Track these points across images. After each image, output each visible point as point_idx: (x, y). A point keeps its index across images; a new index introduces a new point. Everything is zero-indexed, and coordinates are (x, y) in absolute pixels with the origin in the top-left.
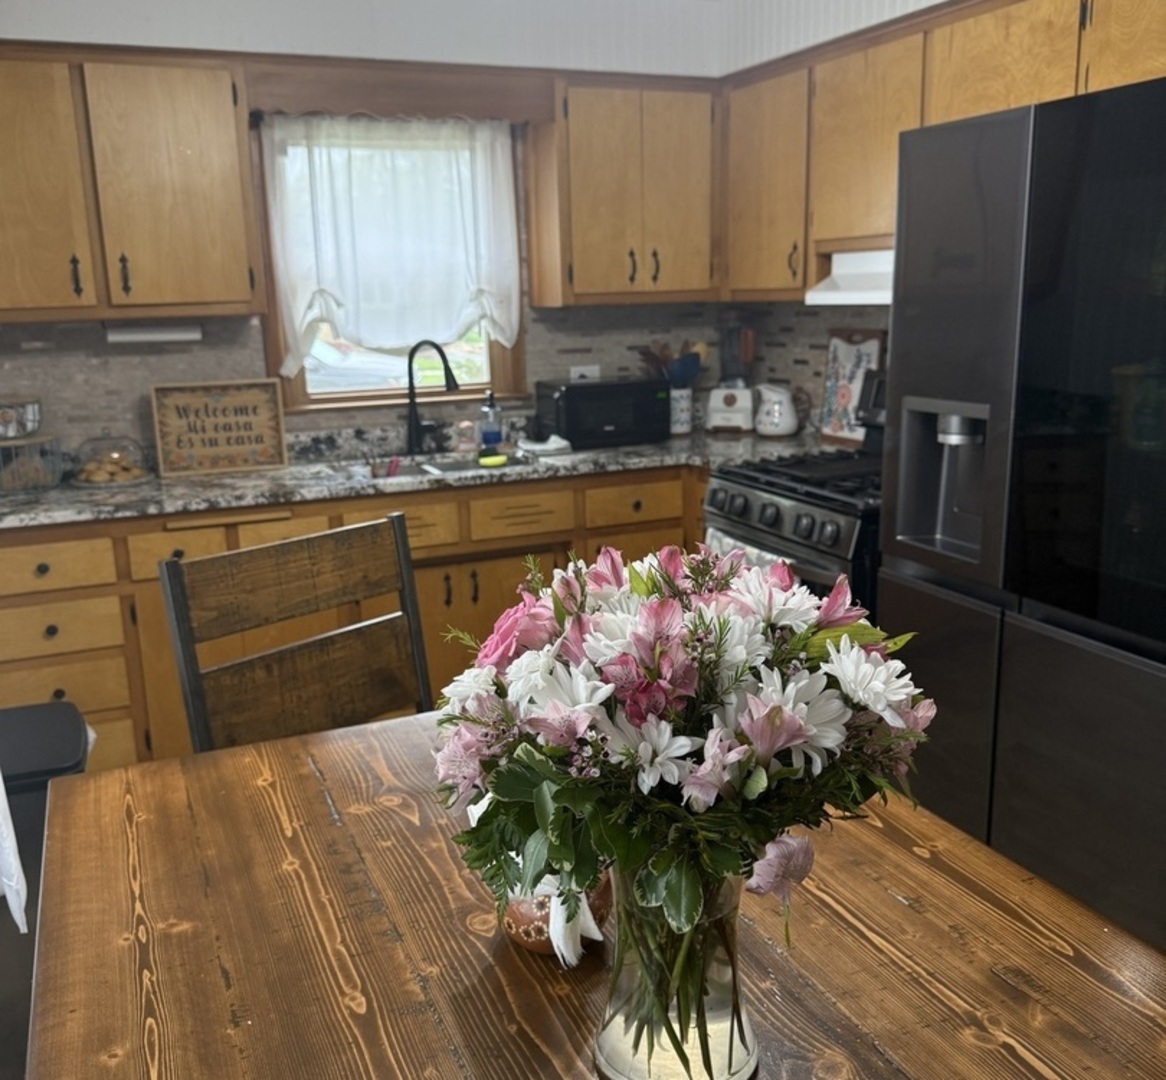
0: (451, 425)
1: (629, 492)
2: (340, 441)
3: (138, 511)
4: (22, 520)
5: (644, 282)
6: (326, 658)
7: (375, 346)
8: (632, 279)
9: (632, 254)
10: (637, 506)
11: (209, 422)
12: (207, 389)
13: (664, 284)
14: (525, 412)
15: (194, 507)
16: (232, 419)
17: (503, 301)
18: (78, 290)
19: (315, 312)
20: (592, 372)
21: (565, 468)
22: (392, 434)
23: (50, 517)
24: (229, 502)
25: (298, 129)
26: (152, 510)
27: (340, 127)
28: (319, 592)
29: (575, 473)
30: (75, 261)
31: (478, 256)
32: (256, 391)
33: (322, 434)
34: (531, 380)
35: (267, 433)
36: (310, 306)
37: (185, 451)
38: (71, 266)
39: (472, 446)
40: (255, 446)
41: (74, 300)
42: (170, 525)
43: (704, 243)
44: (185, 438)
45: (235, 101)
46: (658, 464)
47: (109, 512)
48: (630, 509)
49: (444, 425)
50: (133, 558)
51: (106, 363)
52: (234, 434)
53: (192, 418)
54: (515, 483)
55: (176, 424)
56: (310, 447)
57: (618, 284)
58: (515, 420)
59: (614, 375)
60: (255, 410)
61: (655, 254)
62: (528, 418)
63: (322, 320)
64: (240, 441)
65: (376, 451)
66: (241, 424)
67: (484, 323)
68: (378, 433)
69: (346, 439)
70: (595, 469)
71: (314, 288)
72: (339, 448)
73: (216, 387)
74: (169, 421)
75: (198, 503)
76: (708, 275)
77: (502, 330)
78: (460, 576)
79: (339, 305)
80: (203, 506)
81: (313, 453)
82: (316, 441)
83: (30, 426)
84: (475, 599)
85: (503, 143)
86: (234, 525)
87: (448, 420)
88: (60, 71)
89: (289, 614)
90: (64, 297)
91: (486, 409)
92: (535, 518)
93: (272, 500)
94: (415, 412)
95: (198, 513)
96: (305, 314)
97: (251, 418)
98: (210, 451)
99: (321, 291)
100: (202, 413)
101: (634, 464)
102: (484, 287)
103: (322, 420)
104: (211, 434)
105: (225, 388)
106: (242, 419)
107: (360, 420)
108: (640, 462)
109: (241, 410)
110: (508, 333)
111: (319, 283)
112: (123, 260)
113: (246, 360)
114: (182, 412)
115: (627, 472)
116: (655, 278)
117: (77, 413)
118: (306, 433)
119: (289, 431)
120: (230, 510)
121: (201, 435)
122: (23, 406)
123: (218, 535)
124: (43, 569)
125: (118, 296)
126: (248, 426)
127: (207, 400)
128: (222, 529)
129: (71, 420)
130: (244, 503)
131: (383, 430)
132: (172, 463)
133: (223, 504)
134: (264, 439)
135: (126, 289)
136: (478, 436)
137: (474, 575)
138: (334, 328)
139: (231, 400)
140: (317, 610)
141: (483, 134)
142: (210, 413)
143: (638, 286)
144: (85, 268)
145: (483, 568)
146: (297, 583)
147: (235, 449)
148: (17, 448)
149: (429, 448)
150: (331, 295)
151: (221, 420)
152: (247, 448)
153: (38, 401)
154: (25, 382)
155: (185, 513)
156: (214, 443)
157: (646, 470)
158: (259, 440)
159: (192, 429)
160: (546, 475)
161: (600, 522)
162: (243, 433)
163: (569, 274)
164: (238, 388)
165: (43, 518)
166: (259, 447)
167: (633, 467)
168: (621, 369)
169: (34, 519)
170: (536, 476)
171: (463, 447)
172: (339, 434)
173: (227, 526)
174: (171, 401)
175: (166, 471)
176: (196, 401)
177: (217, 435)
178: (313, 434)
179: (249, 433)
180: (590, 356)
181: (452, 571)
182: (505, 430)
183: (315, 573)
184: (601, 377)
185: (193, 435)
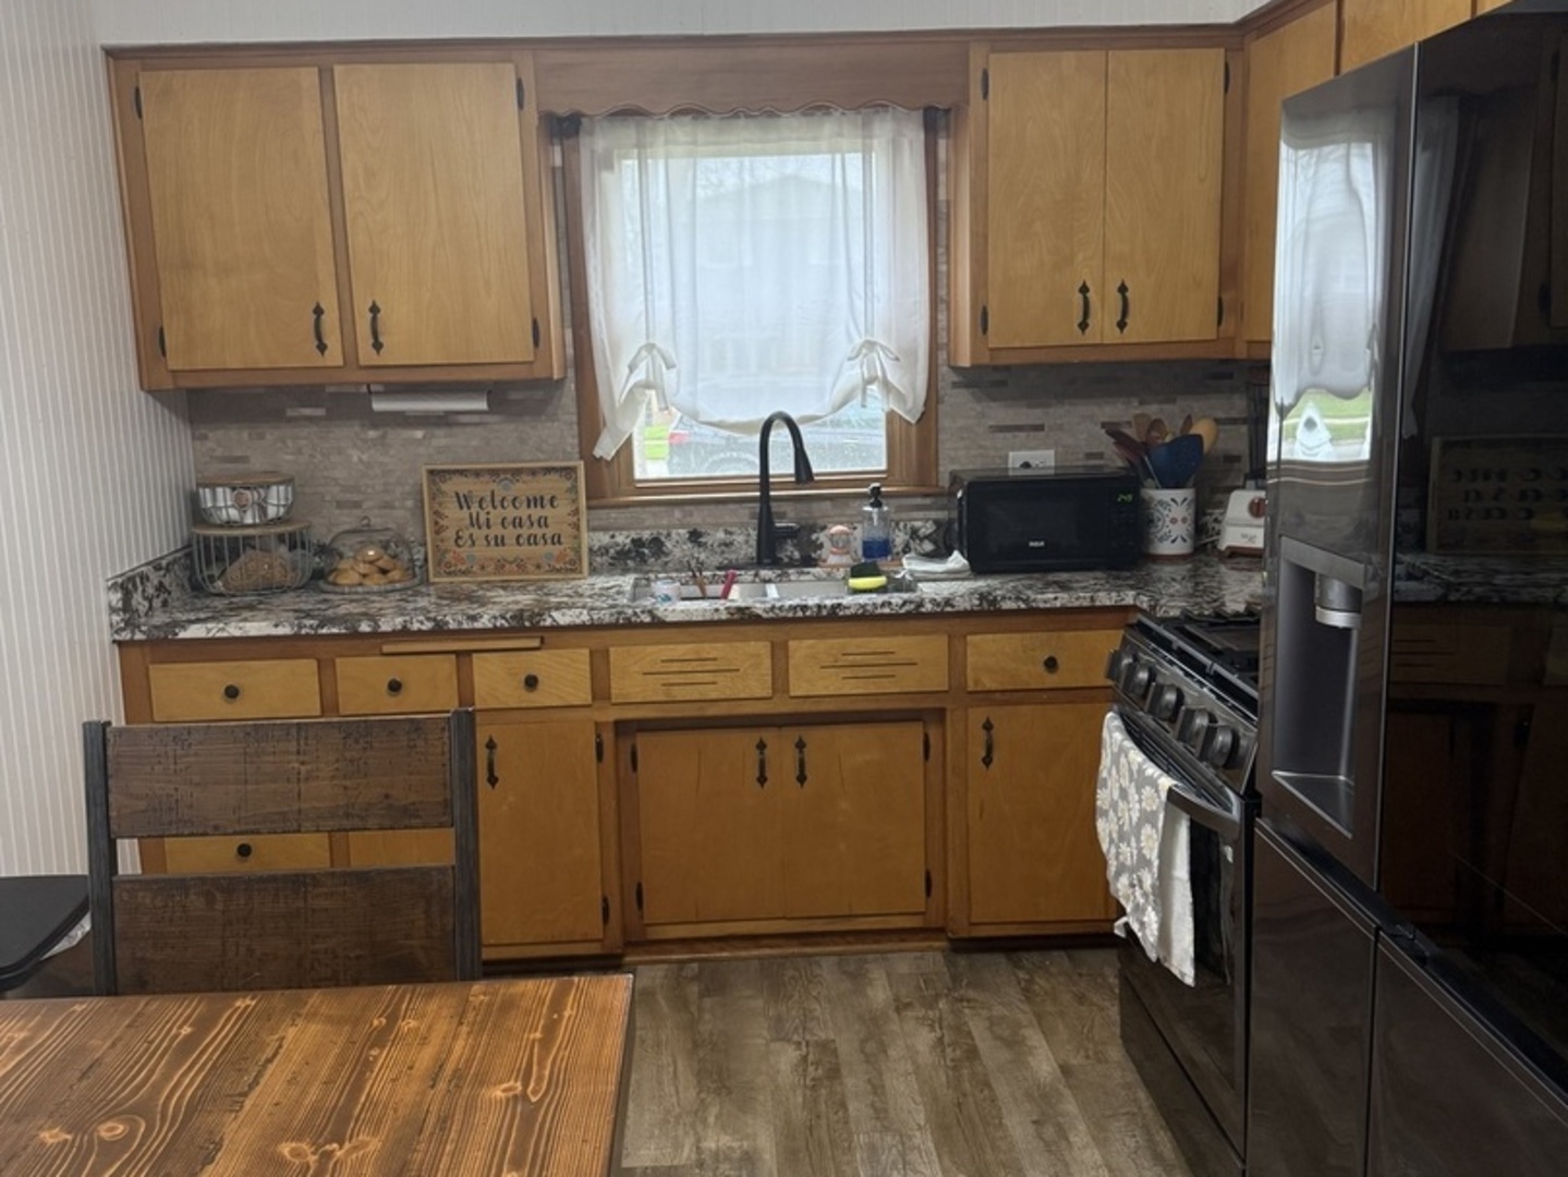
0: (824, 528)
1: (1040, 643)
2: (669, 545)
3: (346, 628)
4: (209, 630)
5: (1103, 329)
6: (301, 904)
7: (716, 418)
8: (1083, 326)
9: (1084, 289)
10: (1051, 664)
11: (496, 515)
12: (494, 473)
13: (1137, 332)
14: (934, 515)
15: (416, 626)
16: (523, 512)
17: (902, 357)
18: (322, 347)
19: (640, 375)
20: (1041, 458)
21: (933, 601)
22: (739, 538)
23: (241, 628)
24: (460, 623)
25: (627, 133)
26: (365, 627)
27: (682, 131)
28: (305, 806)
29: (949, 609)
30: (318, 311)
31: (868, 298)
32: (554, 476)
33: (646, 535)
34: (945, 469)
35: (567, 531)
36: (632, 368)
37: (464, 552)
38: (314, 317)
39: (846, 560)
40: (550, 548)
41: (317, 360)
42: (387, 648)
43: (1209, 271)
44: (465, 534)
45: (521, 105)
46: (1086, 603)
47: (311, 626)
48: (1041, 669)
49: (813, 529)
50: (340, 688)
51: (383, 437)
52: (525, 532)
53: (475, 509)
54: (854, 618)
55: (455, 515)
56: (629, 551)
57: (1063, 332)
58: (918, 524)
59: (1078, 463)
60: (552, 500)
61: (1123, 289)
62: (937, 523)
63: (647, 386)
64: (532, 540)
65: (716, 560)
66: (534, 518)
67: (874, 388)
68: (721, 535)
69: (677, 545)
70: (980, 605)
71: (643, 342)
72: (667, 555)
73: (505, 471)
74: (447, 512)
75: (422, 623)
76: (1214, 317)
77: (901, 398)
78: (781, 746)
79: (669, 367)
80: (428, 626)
81: (633, 559)
82: (638, 543)
83: (272, 512)
84: (802, 779)
85: (914, 137)
86: (469, 653)
87: (821, 522)
88: (308, 77)
89: (252, 827)
90: (307, 356)
91: (868, 509)
92: (888, 671)
93: (514, 623)
94: (769, 508)
95: (420, 635)
96: (627, 381)
97: (548, 512)
98: (496, 552)
99: (650, 347)
100: (487, 504)
101: (1045, 602)
102: (879, 338)
103: (647, 516)
104: (497, 530)
105: (517, 472)
106: (536, 513)
107: (698, 518)
108: (1056, 598)
109: (536, 501)
110: (910, 404)
111: (648, 337)
112: (374, 309)
113: (554, 436)
114: (464, 501)
115: (1032, 611)
116: (1122, 325)
117: (348, 496)
118: (625, 533)
119: (592, 529)
120: (460, 633)
121: (485, 531)
122: (268, 486)
123: (447, 665)
124: (232, 693)
125: (367, 355)
126: (543, 522)
127: (494, 486)
128: (453, 657)
129: (340, 505)
130: (478, 625)
131: (727, 532)
132: (448, 565)
133: (453, 625)
134: (562, 540)
135: (378, 346)
136: (858, 546)
137: (801, 745)
138: (662, 396)
139: (524, 488)
140: (299, 831)
141: (883, 129)
142: (497, 503)
143: (1092, 336)
144: (330, 320)
145: (815, 736)
146: (273, 786)
147: (526, 550)
148: (246, 538)
149: (791, 558)
150: (660, 351)
151: (511, 513)
152: (541, 550)
153: (288, 481)
154: (289, 457)
155: (404, 633)
156: (500, 541)
157: (1064, 610)
158: (556, 539)
159: (474, 522)
160: (903, 611)
161: (989, 683)
162: (536, 530)
163: (982, 320)
164: (533, 472)
165: (234, 629)
166: (555, 550)
167: (1042, 605)
168: (1089, 456)
169: (223, 630)
170: (887, 610)
171: (833, 560)
172: (669, 535)
173: (457, 653)
174: (450, 486)
175: (435, 576)
176: (480, 488)
177: (504, 532)
178: (634, 535)
179: (544, 530)
180: (1041, 434)
181: (768, 735)
182: (900, 538)
183: (302, 776)
184: (1056, 468)
185: (475, 531)
